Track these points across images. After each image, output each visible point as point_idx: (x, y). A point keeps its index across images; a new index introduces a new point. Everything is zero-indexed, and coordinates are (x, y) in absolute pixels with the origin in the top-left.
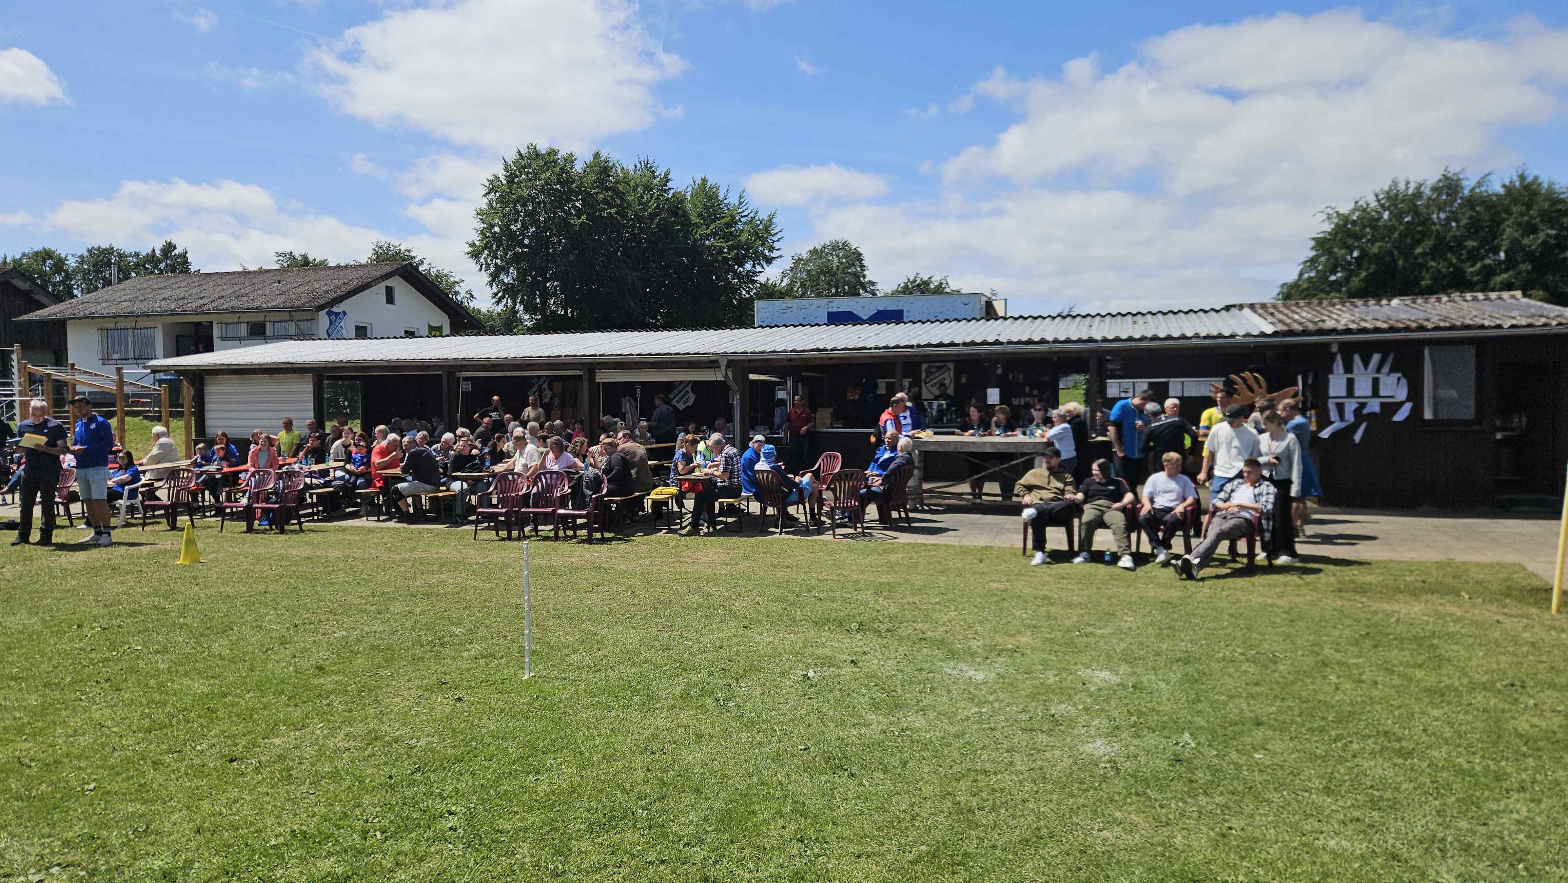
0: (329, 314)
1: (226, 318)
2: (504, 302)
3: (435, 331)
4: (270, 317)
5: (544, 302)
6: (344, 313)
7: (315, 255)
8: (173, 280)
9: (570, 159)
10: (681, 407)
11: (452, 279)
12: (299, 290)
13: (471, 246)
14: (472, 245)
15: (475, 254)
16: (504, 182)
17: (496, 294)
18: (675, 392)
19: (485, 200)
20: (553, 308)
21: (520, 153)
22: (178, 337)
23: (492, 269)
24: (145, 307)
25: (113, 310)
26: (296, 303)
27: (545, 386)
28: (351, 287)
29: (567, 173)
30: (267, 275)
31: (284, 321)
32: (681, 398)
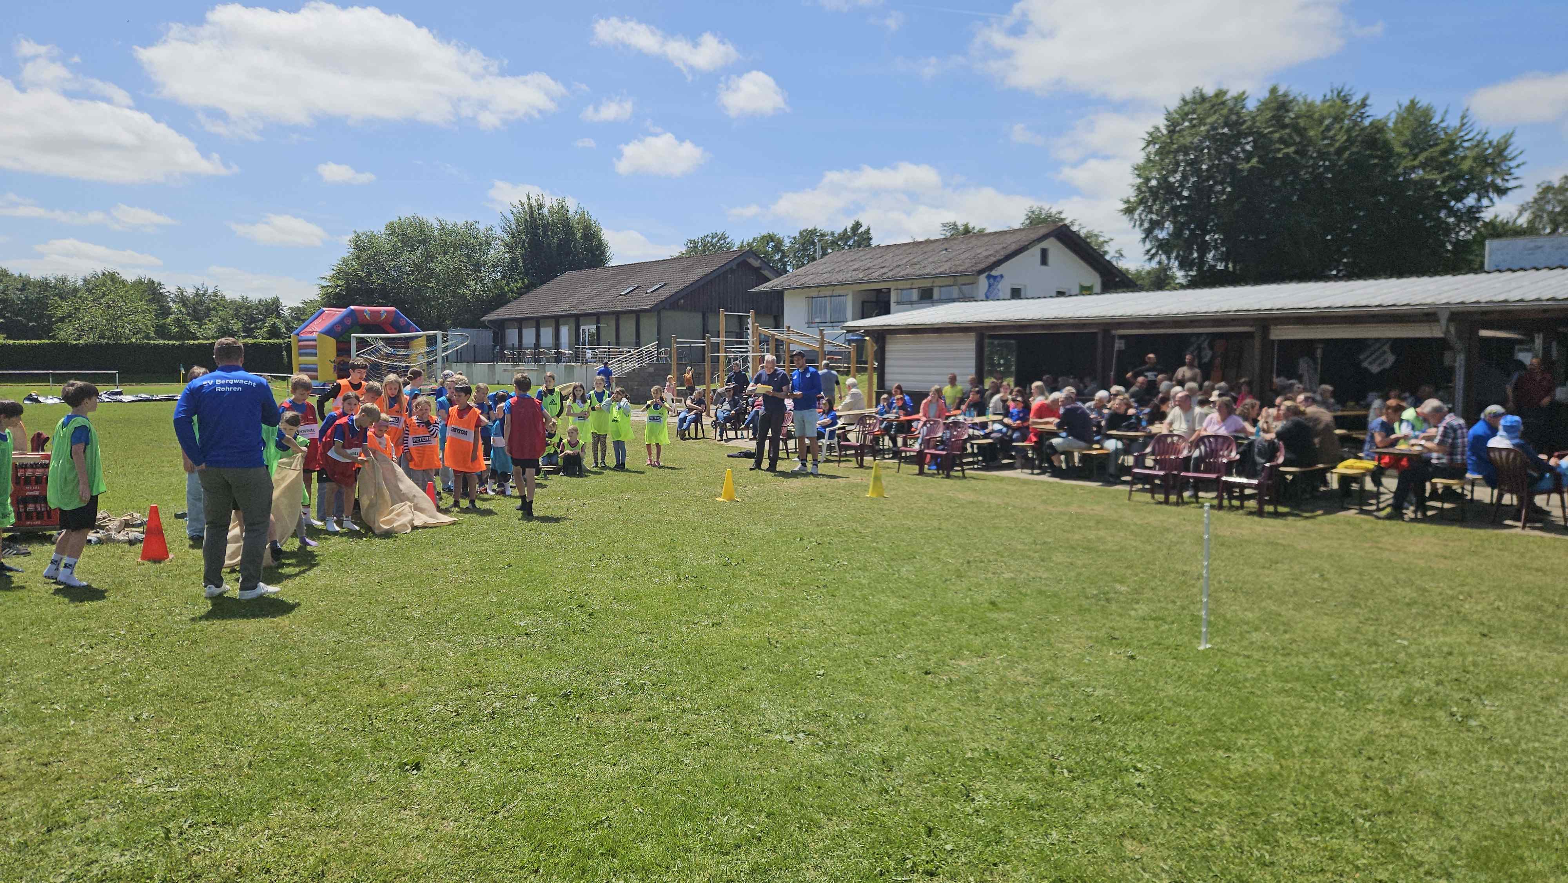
0: (989, 277)
1: (901, 285)
2: (1157, 259)
3: (1086, 290)
4: (938, 282)
5: (1202, 256)
6: (1002, 276)
7: (976, 224)
8: (862, 253)
9: (1241, 98)
10: (1375, 369)
11: (1101, 239)
12: (963, 256)
13: (1125, 202)
14: (1127, 202)
15: (1129, 211)
16: (1165, 132)
17: (1148, 251)
18: (1368, 353)
19: (1143, 154)
20: (1212, 263)
21: (1184, 100)
22: (863, 303)
23: (1146, 225)
24: (841, 277)
25: (817, 280)
26: (960, 269)
27: (1206, 345)
28: (1008, 251)
29: (1238, 114)
30: (937, 244)
31: (950, 286)
32: (1375, 360)
